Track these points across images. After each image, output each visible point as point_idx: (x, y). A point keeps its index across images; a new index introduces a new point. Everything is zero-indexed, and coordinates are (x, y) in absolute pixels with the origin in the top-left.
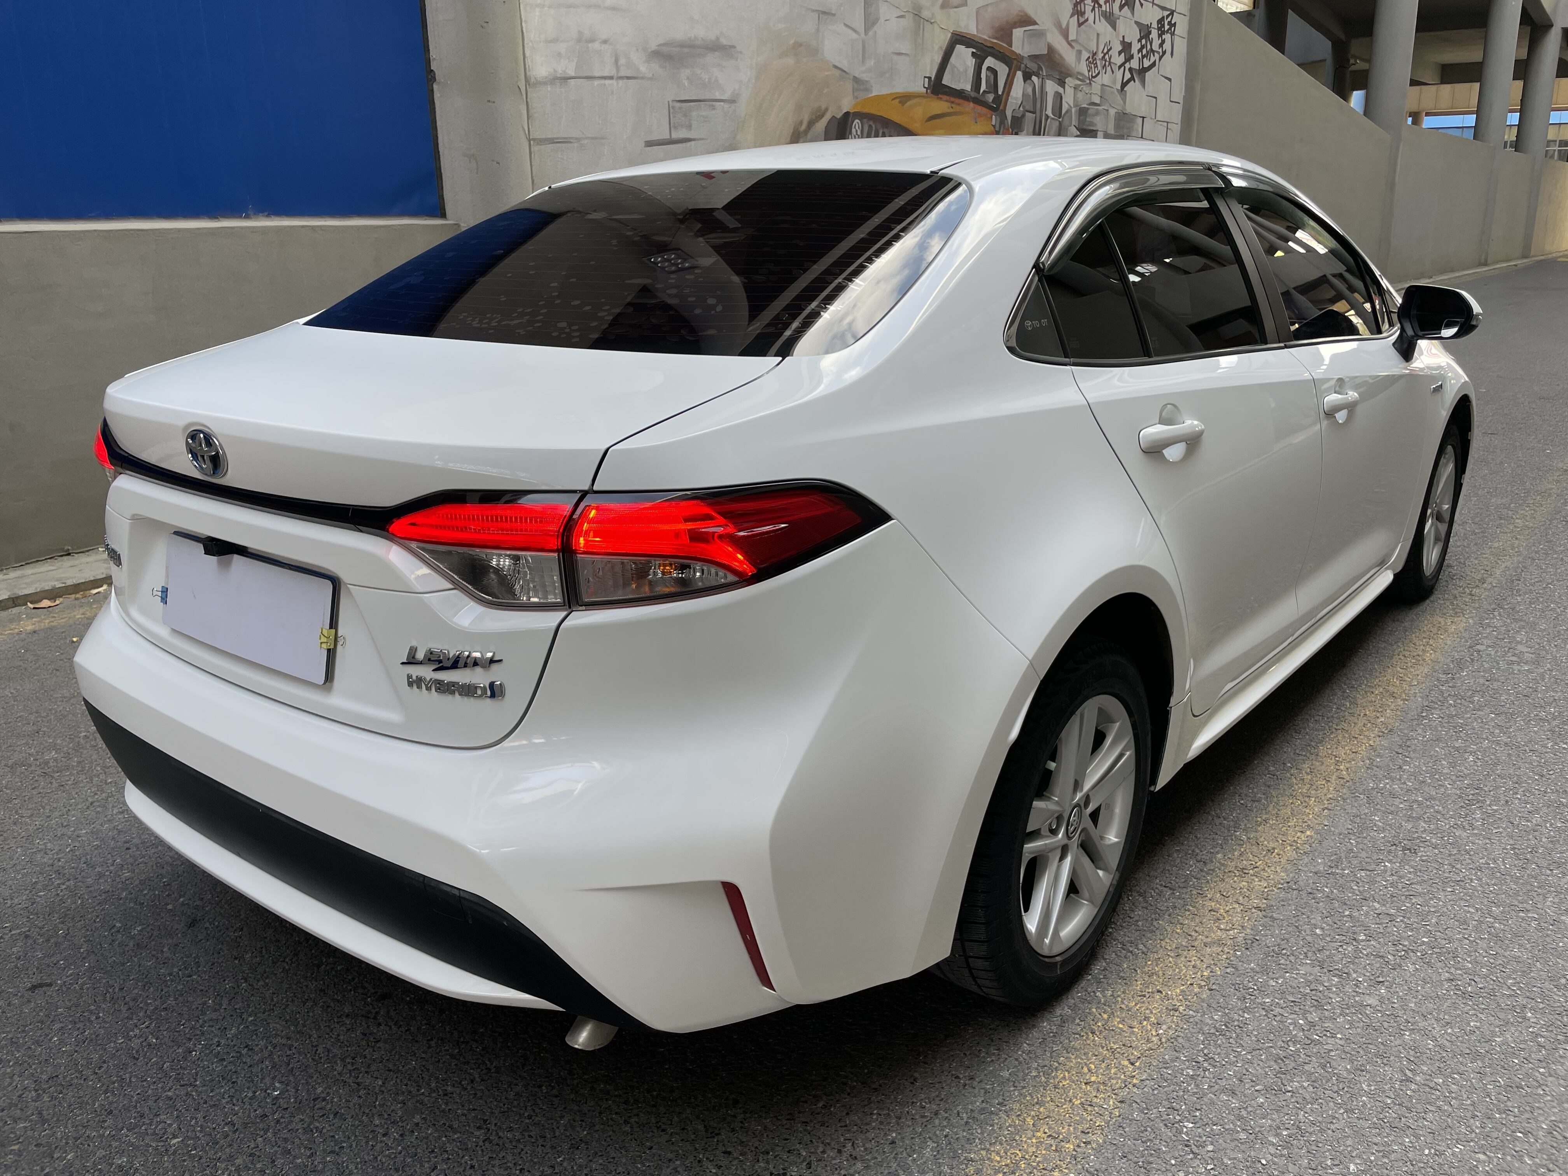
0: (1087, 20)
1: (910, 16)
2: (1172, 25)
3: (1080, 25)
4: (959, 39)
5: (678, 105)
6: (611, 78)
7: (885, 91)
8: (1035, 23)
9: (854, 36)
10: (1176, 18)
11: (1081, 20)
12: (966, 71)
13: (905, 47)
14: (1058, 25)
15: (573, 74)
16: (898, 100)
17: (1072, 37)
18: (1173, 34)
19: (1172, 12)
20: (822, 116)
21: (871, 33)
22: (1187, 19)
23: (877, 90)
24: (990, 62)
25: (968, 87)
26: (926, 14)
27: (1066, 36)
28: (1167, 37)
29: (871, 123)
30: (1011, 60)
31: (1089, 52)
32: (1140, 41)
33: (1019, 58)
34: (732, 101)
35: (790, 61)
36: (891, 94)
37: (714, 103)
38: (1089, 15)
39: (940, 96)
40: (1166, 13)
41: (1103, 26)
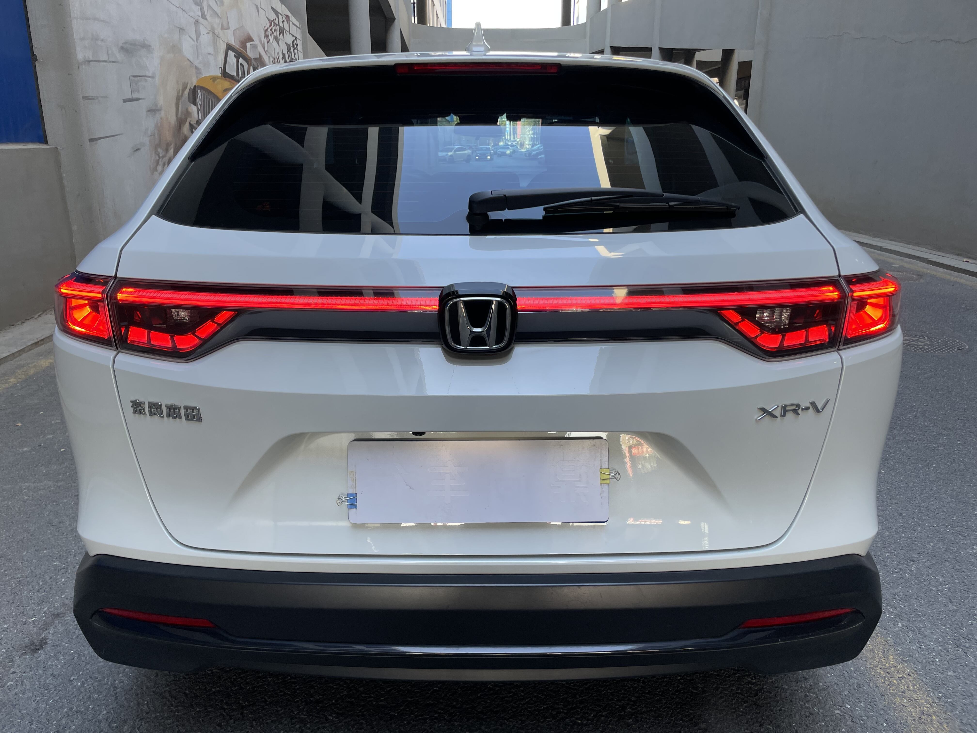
0: (270, 40)
1: (211, 33)
2: (297, 45)
3: (268, 42)
4: (229, 47)
5: (133, 78)
6: (106, 61)
7: (207, 75)
8: (253, 41)
9: (193, 43)
10: (298, 42)
11: (268, 40)
12: (233, 64)
13: (211, 50)
14: (261, 41)
15: (91, 58)
16: (212, 80)
17: (266, 49)
18: (298, 50)
19: (296, 39)
20: (186, 88)
21: (199, 42)
22: (301, 42)
23: (205, 74)
24: (241, 61)
25: (235, 74)
26: (216, 32)
27: (264, 49)
28: (296, 51)
29: (204, 92)
30: (246, 59)
31: (272, 57)
32: (288, 53)
33: (250, 59)
34: (153, 77)
35: (172, 55)
36: (210, 76)
37: (146, 78)
38: (270, 37)
39: (226, 78)
40: (295, 38)
41: (274, 43)
